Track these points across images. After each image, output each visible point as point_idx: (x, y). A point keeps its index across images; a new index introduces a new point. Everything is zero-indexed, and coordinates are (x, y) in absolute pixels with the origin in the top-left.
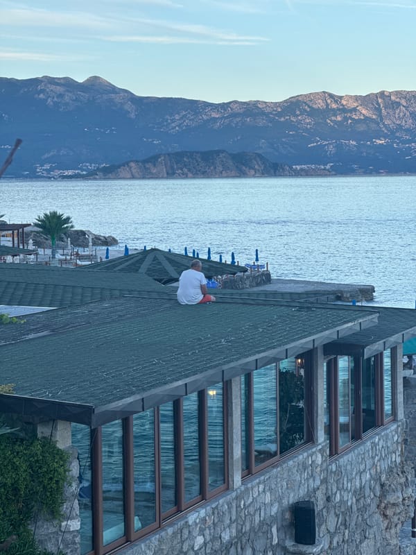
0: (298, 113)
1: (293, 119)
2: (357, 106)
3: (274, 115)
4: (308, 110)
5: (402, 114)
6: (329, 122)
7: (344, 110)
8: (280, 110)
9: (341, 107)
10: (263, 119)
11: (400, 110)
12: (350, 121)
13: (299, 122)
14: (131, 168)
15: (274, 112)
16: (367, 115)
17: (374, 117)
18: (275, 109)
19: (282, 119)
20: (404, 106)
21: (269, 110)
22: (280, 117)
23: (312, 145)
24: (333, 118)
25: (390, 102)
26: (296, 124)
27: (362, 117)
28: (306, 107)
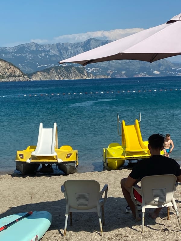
0: (25, 52)
1: (23, 55)
2: (50, 50)
3: (14, 53)
4: (29, 51)
5: (70, 53)
6: (39, 56)
7: (44, 51)
8: (16, 51)
9: (43, 50)
10: (10, 55)
11: (69, 51)
12: (48, 56)
13: (26, 56)
14: (38, 75)
15: (14, 52)
16: (55, 53)
17: (58, 54)
18: (14, 50)
19: (18, 55)
20: (70, 50)
21: (11, 51)
22: (17, 54)
23: (39, 67)
24: (40, 55)
25: (63, 48)
26: (25, 57)
27: (53, 54)
28: (28, 49)
